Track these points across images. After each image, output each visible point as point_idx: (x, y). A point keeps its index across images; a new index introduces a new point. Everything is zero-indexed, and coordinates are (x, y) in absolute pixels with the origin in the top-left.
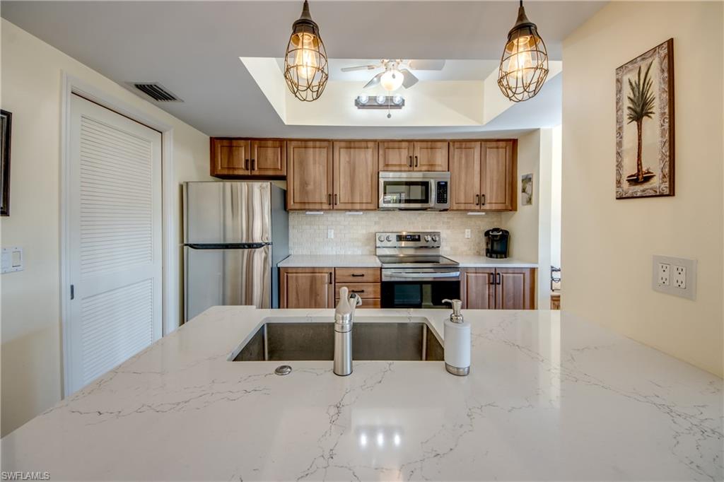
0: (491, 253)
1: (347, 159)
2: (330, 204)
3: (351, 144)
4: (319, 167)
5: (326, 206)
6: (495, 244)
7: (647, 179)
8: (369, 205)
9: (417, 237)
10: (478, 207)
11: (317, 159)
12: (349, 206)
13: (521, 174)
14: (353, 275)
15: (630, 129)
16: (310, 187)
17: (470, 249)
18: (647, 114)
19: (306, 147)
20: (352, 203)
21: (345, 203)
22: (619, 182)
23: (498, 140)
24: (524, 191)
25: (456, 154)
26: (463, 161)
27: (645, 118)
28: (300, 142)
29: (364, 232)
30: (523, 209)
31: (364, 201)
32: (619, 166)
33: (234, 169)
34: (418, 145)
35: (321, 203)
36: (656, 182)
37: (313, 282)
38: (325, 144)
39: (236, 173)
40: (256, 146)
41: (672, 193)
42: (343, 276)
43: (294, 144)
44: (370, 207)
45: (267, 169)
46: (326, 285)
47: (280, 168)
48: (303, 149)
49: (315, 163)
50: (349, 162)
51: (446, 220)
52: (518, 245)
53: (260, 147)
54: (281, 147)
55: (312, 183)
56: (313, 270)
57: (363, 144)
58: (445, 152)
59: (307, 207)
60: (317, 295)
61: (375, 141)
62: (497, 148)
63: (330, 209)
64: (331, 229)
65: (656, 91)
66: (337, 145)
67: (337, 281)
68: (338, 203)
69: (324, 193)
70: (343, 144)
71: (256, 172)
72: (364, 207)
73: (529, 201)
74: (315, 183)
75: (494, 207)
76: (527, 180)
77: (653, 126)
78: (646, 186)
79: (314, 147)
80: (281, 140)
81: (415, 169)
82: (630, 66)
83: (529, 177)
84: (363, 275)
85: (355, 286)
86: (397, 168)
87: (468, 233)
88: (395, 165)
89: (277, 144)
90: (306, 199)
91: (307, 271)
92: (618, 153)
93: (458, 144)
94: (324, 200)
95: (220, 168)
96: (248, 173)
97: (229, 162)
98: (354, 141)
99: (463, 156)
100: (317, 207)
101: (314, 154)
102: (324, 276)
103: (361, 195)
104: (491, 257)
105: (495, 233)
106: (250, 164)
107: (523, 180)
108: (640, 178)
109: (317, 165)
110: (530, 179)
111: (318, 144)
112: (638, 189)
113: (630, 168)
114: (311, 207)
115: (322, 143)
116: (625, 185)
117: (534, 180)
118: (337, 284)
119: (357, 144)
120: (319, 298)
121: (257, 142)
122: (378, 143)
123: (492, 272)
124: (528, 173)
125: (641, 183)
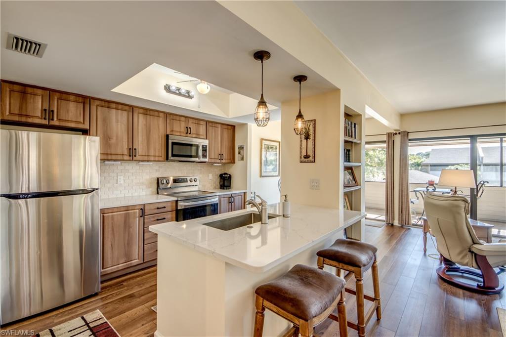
0: (223, 187)
1: (145, 123)
2: (130, 156)
3: (147, 112)
4: (121, 125)
5: (126, 158)
6: (226, 181)
7: (309, 157)
8: (160, 157)
9: (185, 180)
10: (220, 161)
11: (119, 119)
12: (146, 158)
13: (237, 144)
14: (158, 208)
15: (304, 141)
16: (113, 141)
17: (211, 186)
18: (309, 138)
19: (109, 107)
20: (148, 156)
21: (143, 156)
22: (301, 157)
23: (228, 125)
24: (239, 153)
25: (210, 129)
26: (213, 134)
27: (308, 140)
28: (103, 102)
29: (148, 177)
30: (238, 163)
31: (157, 155)
32: (301, 152)
33: (27, 116)
34: (191, 121)
35: (123, 155)
36: (311, 158)
37: (127, 218)
38: (127, 108)
39: (30, 120)
40: (56, 98)
41: (314, 162)
42: (151, 209)
43: (97, 102)
44: (161, 159)
45: (68, 121)
46: (138, 219)
47: (82, 121)
48: (107, 109)
49: (117, 121)
50: (146, 125)
51: (199, 168)
52: (236, 181)
53: (60, 99)
54: (84, 103)
55: (115, 138)
56: (127, 208)
57: (156, 114)
58: (204, 127)
59: (110, 157)
60: (130, 227)
61: (164, 112)
62: (228, 129)
63: (130, 160)
64: (121, 176)
65: (311, 132)
66: (136, 111)
67: (146, 214)
68: (137, 155)
69: (125, 146)
70: (141, 111)
71: (55, 122)
72: (157, 159)
73: (242, 159)
74: (117, 139)
75: (227, 161)
76: (241, 148)
77: (310, 142)
78: (309, 159)
79: (117, 109)
80: (84, 97)
81: (189, 135)
84: (165, 207)
85: (158, 216)
86: (179, 134)
87: (210, 175)
88: (177, 131)
89: (81, 99)
90: (109, 151)
91: (122, 210)
92: (300, 148)
93: (210, 123)
94: (126, 152)
95: (8, 113)
96: (45, 122)
97: (21, 108)
98: (150, 110)
99: (213, 131)
100: (120, 157)
101: (117, 115)
102: (137, 212)
103: (155, 150)
104: (224, 189)
105: (226, 176)
106: (48, 113)
107: (239, 148)
108: (307, 157)
109: (119, 124)
110: (243, 148)
111: (120, 106)
112: (306, 160)
113: (304, 154)
114: (114, 157)
115: (124, 106)
116: (303, 158)
117: (245, 148)
118: (145, 216)
119: (152, 113)
120: (131, 229)
121: (58, 94)
122: (167, 115)
123: (230, 196)
124: (241, 144)
125: (307, 158)
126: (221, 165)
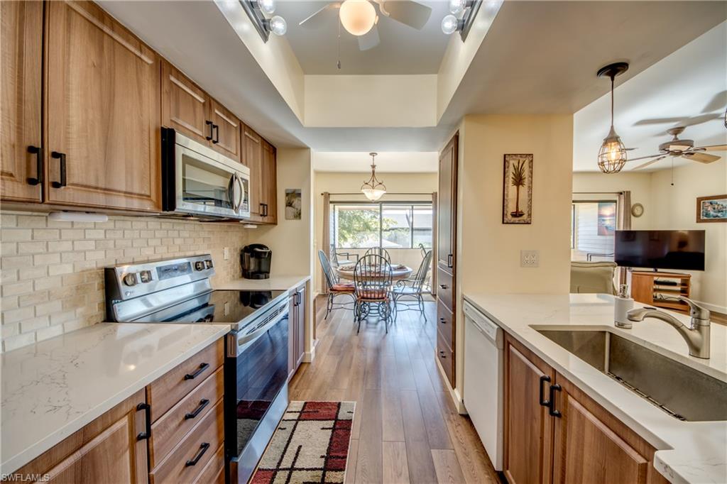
7: (521, 215)
13: (282, 187)
15: (512, 189)
18: (522, 184)
22: (504, 214)
24: (289, 205)
26: (252, 156)
27: (520, 186)
32: (505, 206)
36: (525, 217)
41: (529, 223)
44: (144, 206)
65: (526, 174)
73: (299, 215)
76: (294, 195)
78: (520, 218)
82: (514, 157)
83: (297, 192)
99: (252, 149)
105: (261, 250)
107: (287, 194)
108: (517, 214)
110: (299, 195)
112: (516, 219)
113: (511, 208)
116: (509, 217)
117: (303, 195)
122: (161, 62)
123: (295, 292)
124: (292, 186)
125: (518, 217)
126: (255, 227)
